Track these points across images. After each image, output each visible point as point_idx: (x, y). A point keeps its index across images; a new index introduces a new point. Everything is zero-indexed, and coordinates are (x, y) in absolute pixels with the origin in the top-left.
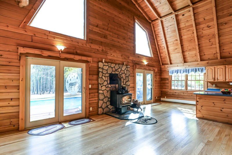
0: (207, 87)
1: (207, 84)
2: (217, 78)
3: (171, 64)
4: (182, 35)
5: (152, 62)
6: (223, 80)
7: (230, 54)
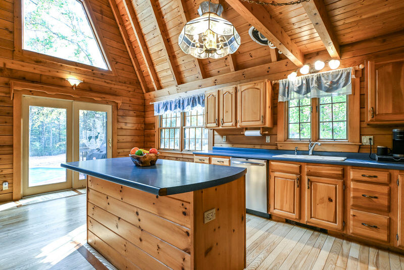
0: (214, 143)
1: (214, 135)
2: (223, 120)
3: (160, 87)
4: (164, 13)
5: (108, 83)
6: (230, 124)
7: (251, 57)
